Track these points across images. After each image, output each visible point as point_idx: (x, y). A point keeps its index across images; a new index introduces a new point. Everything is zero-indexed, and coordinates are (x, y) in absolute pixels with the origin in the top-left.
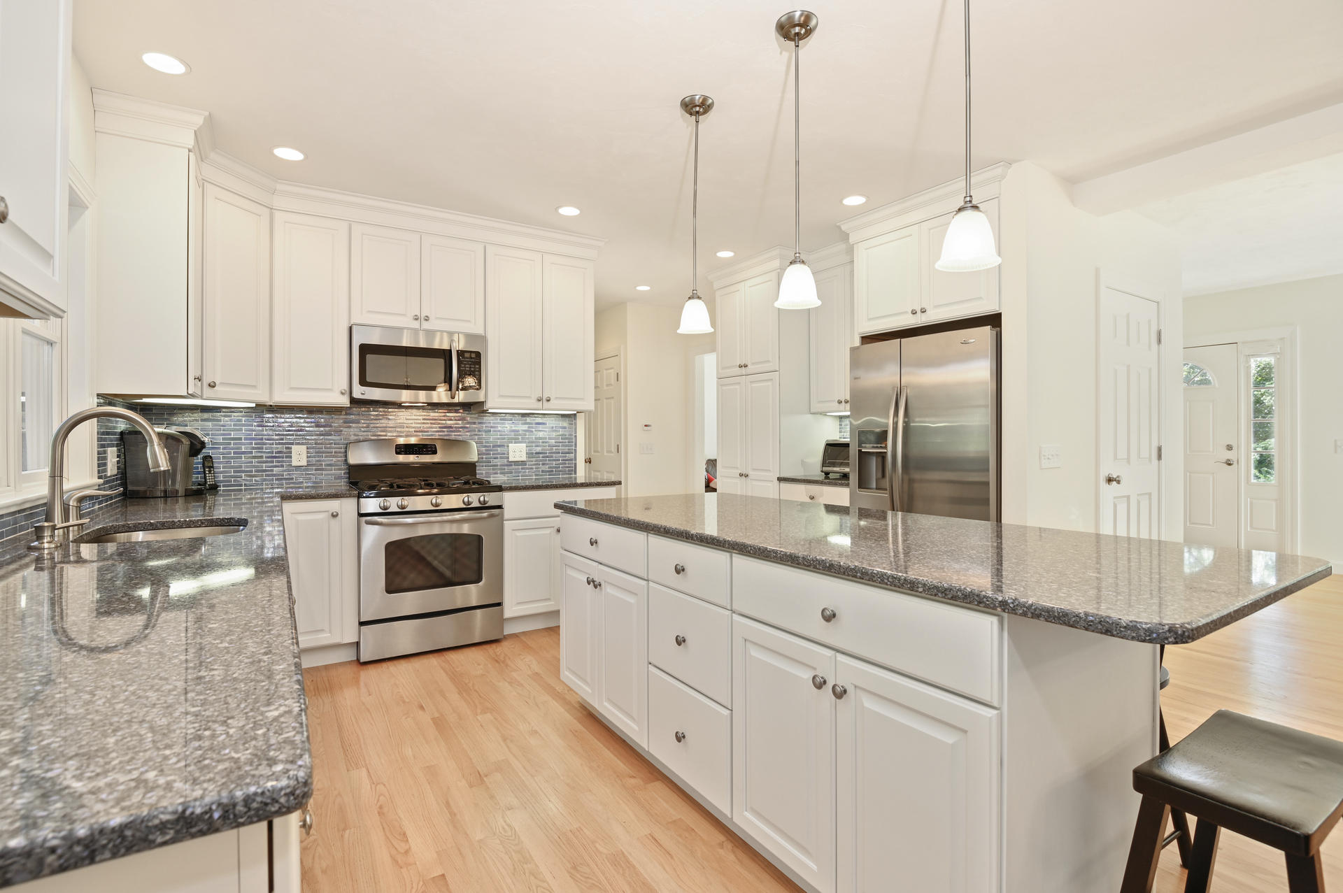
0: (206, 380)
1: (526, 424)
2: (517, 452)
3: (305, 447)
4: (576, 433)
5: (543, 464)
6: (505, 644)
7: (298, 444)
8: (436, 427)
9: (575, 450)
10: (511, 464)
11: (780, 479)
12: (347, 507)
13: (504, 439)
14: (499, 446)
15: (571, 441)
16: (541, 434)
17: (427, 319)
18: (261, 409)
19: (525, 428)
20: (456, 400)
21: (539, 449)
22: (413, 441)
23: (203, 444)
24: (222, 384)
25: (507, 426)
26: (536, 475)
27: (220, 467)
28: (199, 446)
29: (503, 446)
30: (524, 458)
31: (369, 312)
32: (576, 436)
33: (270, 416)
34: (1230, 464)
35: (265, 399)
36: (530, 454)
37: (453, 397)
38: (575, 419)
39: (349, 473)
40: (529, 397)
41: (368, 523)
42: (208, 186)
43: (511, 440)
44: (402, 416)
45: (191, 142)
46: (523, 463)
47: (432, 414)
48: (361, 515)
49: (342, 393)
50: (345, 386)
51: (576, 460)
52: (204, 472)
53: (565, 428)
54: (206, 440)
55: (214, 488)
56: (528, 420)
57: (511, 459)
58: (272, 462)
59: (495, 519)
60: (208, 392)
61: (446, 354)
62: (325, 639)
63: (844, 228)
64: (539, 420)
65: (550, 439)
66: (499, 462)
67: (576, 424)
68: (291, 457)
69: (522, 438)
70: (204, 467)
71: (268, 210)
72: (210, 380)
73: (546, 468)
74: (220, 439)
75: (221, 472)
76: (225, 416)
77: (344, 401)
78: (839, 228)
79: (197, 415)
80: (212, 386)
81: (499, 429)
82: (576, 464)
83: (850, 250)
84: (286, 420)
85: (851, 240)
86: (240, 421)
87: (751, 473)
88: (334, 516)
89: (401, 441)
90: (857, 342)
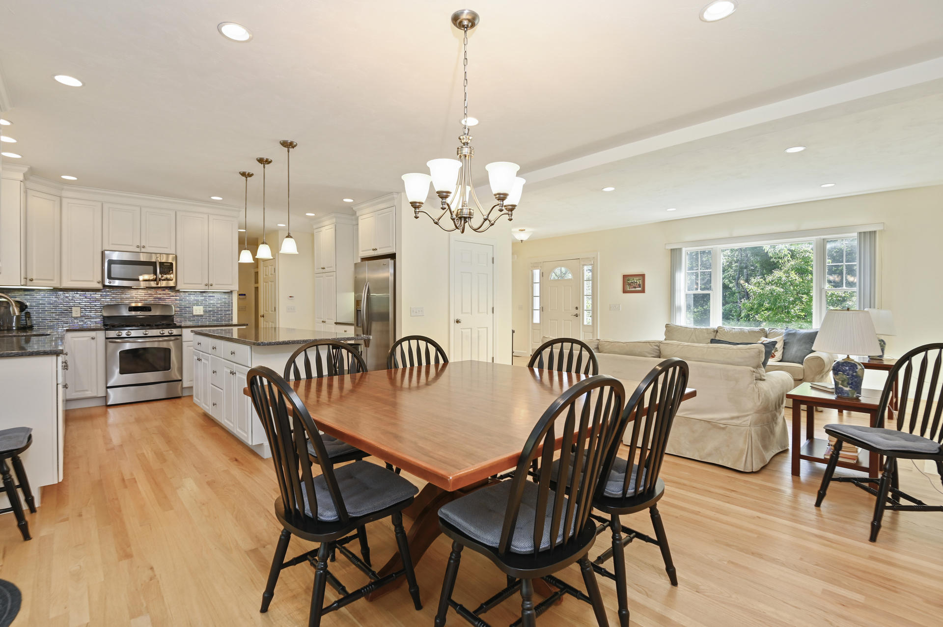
0: (29, 278)
1: (202, 296)
2: (198, 310)
3: (79, 308)
4: (232, 300)
5: (213, 316)
6: (183, 398)
7: (75, 306)
8: (151, 299)
9: (232, 310)
10: (194, 316)
11: (336, 323)
12: (101, 335)
13: (190, 304)
14: (187, 307)
15: (230, 304)
16: (212, 302)
17: (144, 247)
18: (56, 290)
19: (203, 298)
20: (159, 285)
21: (210, 309)
22: (140, 305)
23: (26, 306)
24: (36, 279)
25: (192, 298)
26: (209, 322)
27: (34, 316)
28: (24, 307)
29: (190, 307)
30: (202, 313)
31: (113, 244)
32: (232, 303)
33: (61, 293)
34: (577, 316)
35: (58, 285)
36: (205, 311)
37: (157, 284)
38: (232, 294)
39: (104, 321)
40: (201, 284)
41: (110, 342)
42: (29, 191)
43: (194, 305)
44: (134, 293)
45: (21, 177)
46: (201, 316)
47: (149, 292)
48: (107, 338)
49: (99, 283)
50: (100, 279)
51: (232, 314)
52: (26, 320)
53: (226, 298)
54: (28, 304)
55: (31, 328)
56: (204, 294)
57: (194, 314)
58: (62, 315)
59: (177, 341)
60: (29, 283)
61: (153, 264)
62: (89, 394)
63: (354, 209)
64: (211, 295)
65: (217, 304)
66: (187, 315)
67: (232, 297)
68: (72, 313)
69: (201, 304)
70: (26, 317)
71: (59, 198)
72: (30, 278)
73: (215, 318)
74: (34, 304)
75: (35, 320)
76: (36, 293)
77: (100, 286)
78: (352, 208)
79: (21, 293)
80: (31, 280)
81: (188, 299)
82: (232, 317)
83: (357, 219)
84: (70, 295)
85: (357, 215)
86: (45, 295)
87: (326, 320)
88: (93, 338)
89: (133, 305)
90: (359, 261)
